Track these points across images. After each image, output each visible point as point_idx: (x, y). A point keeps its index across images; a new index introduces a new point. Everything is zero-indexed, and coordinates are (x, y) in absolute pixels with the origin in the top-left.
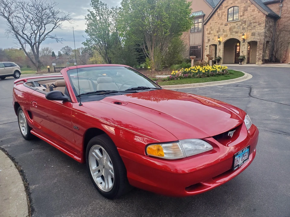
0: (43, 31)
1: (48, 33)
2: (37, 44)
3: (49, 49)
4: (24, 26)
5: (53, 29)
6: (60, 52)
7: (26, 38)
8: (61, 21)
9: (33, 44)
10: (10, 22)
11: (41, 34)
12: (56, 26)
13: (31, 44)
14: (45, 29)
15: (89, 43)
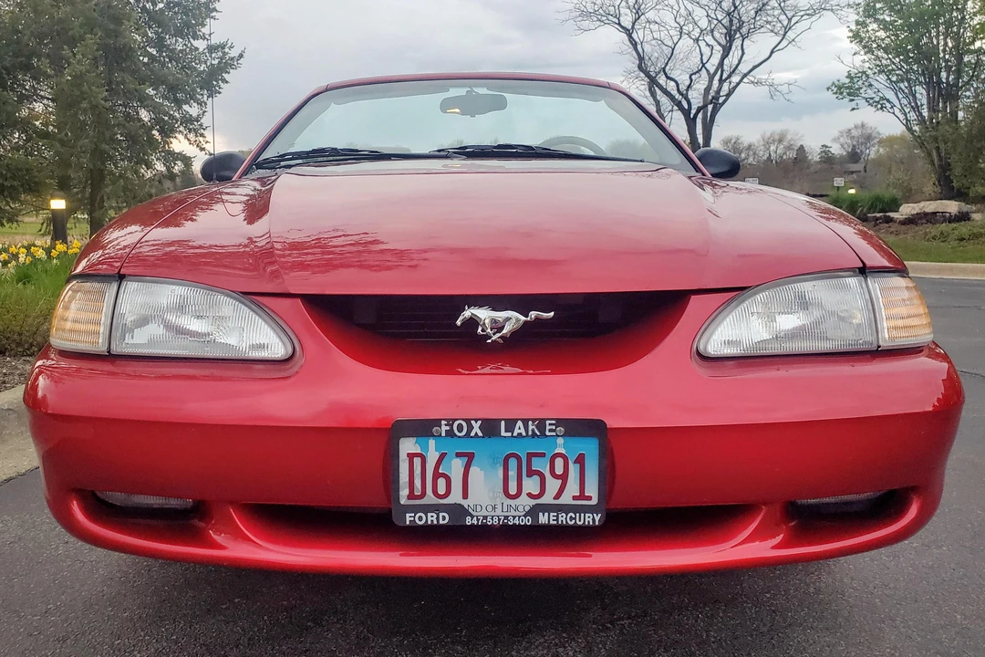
0: (736, 62)
1: (755, 67)
2: (710, 107)
3: (789, 137)
4: (673, 50)
5: (772, 52)
6: (826, 147)
7: (675, 93)
8: (806, 17)
9: (693, 112)
10: (634, 45)
11: (725, 76)
12: (784, 43)
13: (686, 113)
14: (743, 53)
15: (860, 83)
